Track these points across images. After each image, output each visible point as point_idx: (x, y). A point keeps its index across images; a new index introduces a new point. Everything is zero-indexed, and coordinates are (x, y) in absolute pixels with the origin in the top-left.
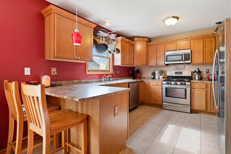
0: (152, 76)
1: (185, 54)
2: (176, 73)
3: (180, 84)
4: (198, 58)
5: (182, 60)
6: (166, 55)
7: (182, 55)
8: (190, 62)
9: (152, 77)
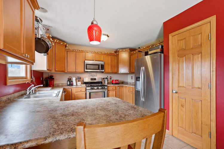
0: (68, 82)
1: (101, 65)
2: (92, 79)
3: (97, 89)
4: (108, 68)
5: (99, 69)
6: (85, 63)
7: (99, 65)
8: (103, 71)
9: (68, 84)
